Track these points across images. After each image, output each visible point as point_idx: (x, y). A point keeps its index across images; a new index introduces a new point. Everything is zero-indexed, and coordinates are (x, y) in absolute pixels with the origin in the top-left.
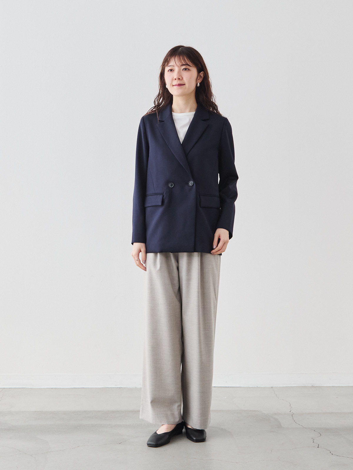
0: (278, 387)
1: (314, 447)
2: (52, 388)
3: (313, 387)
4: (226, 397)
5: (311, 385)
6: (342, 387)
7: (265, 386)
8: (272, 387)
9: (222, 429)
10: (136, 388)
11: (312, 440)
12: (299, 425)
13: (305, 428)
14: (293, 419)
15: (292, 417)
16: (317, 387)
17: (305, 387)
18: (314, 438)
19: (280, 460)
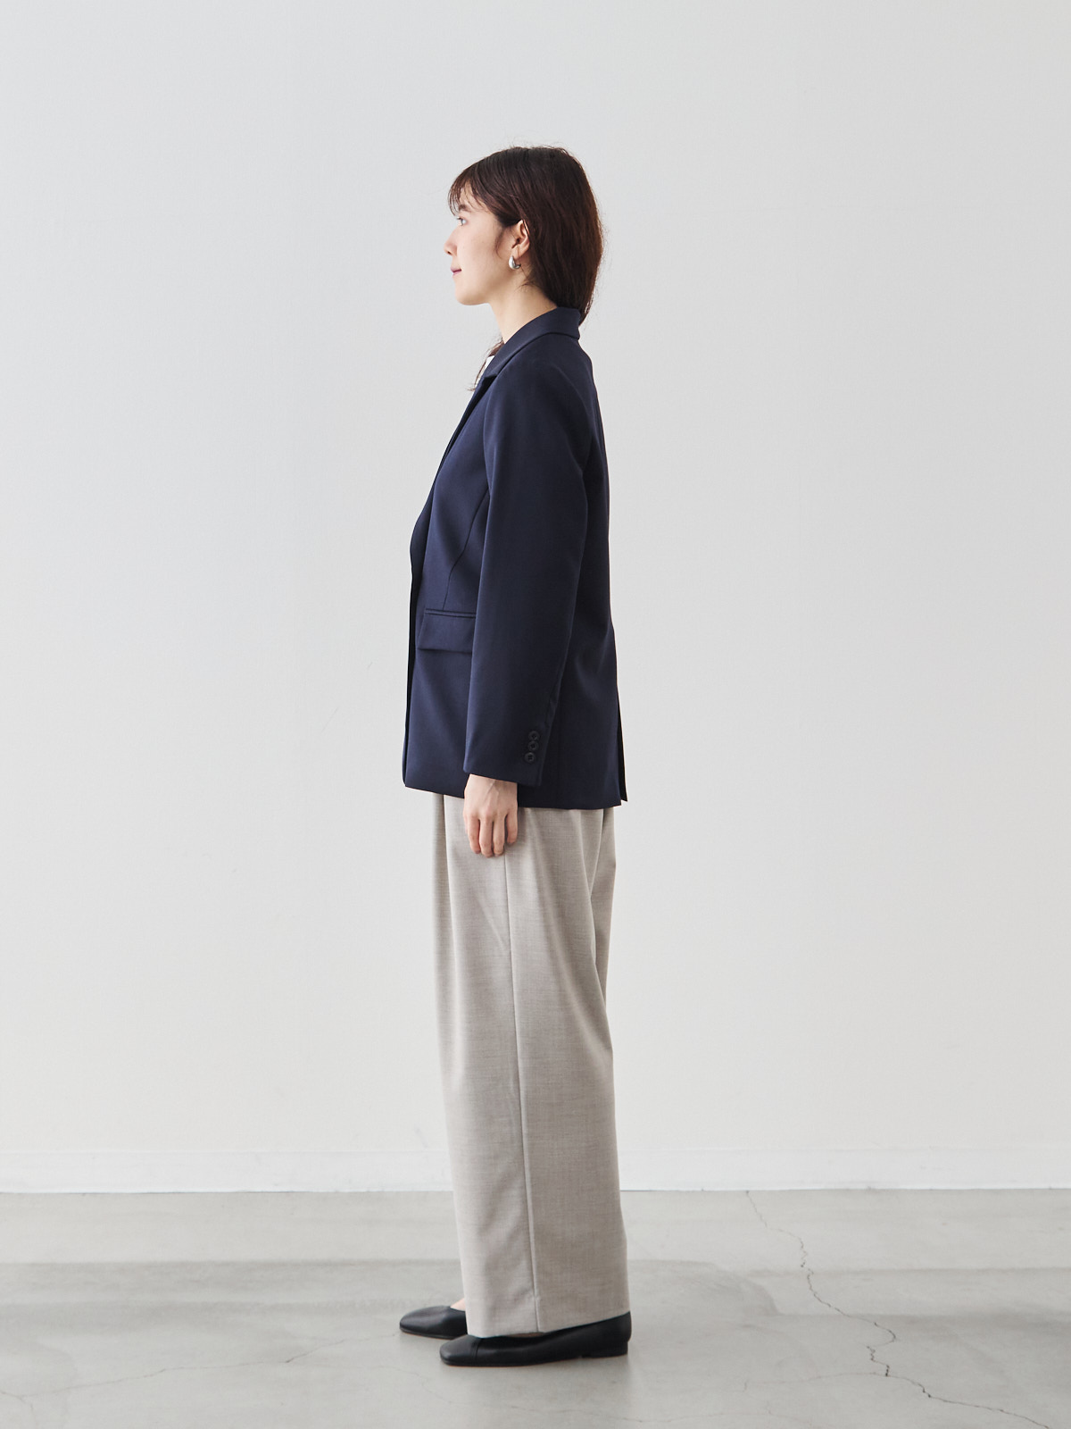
0: (764, 1191)
1: (875, 1373)
2: (84, 1194)
3: (870, 1191)
5: (864, 1187)
6: (960, 1192)
8: (747, 1192)
10: (337, 1192)
11: (869, 1352)
12: (830, 1306)
13: (848, 1316)
14: (811, 1288)
15: (809, 1282)
16: (884, 1190)
17: (847, 1192)
18: (873, 1348)
19: (770, 1413)
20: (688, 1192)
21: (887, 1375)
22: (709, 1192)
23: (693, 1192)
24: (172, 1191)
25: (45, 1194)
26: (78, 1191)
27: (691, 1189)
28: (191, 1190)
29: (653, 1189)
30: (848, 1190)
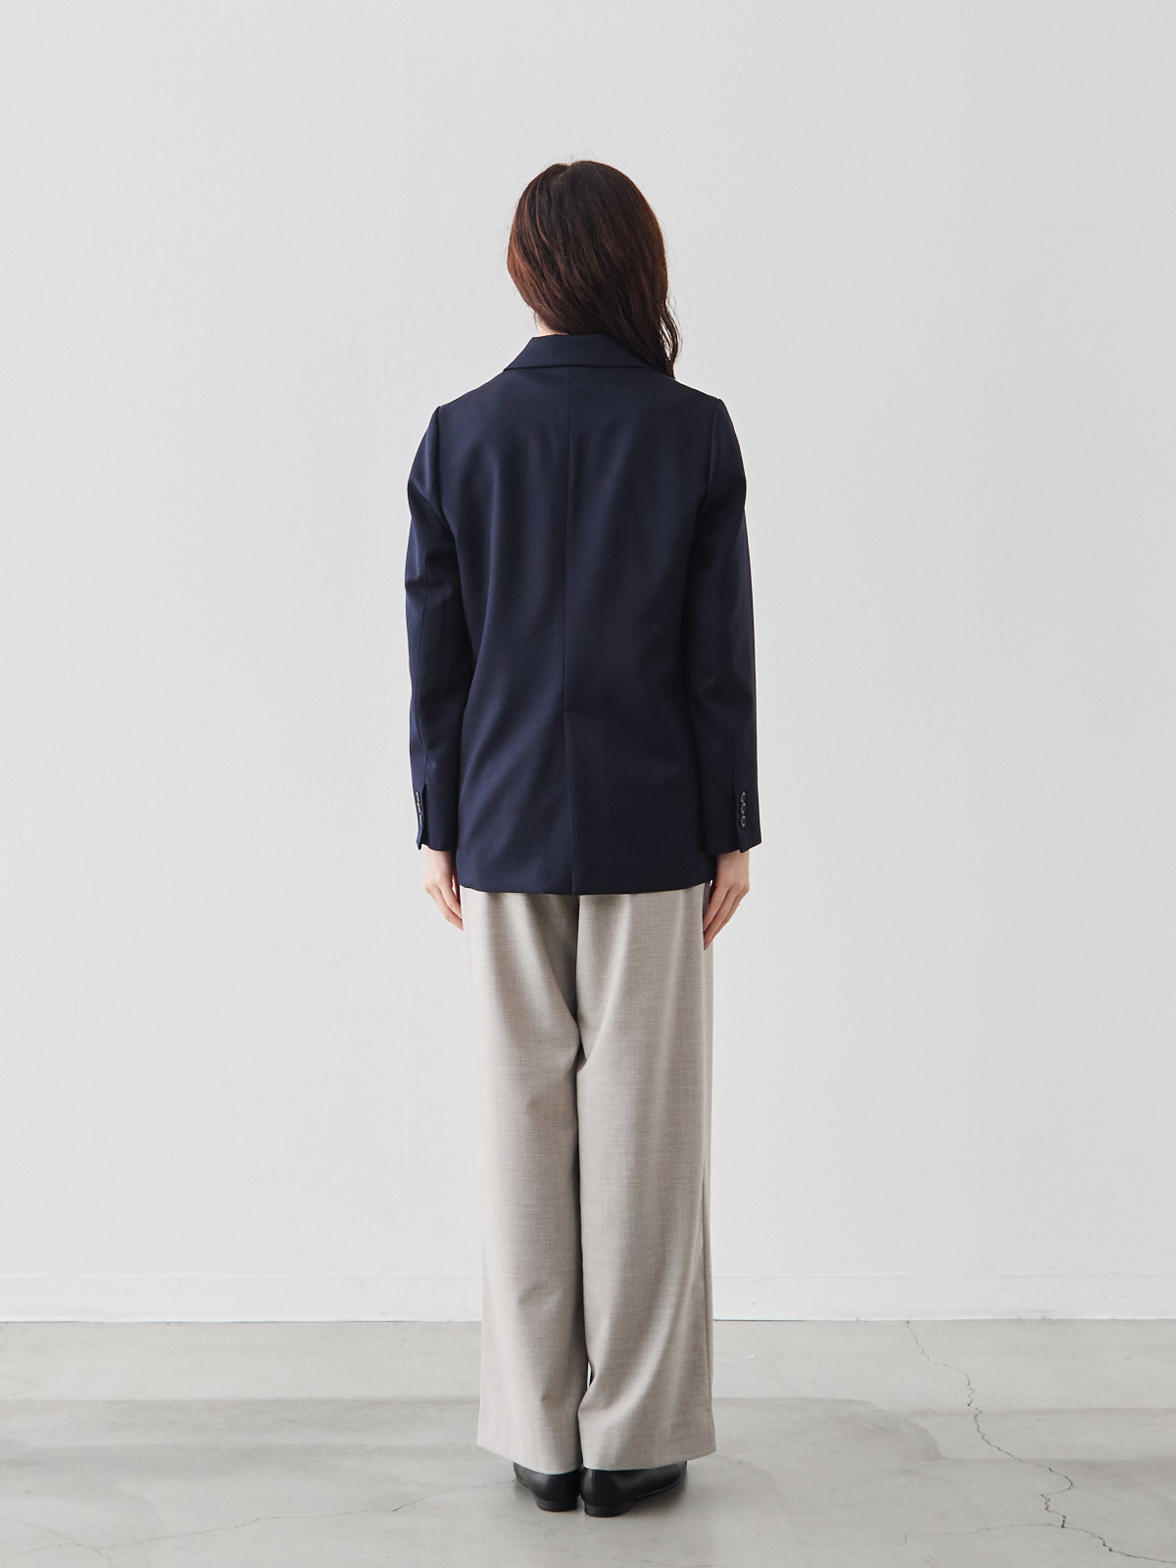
0: (926, 1321)
1: (1049, 1525)
2: (168, 1324)
3: (1045, 1321)
4: (752, 1356)
5: (1037, 1317)
7: (884, 1319)
8: (908, 1322)
9: (740, 1462)
10: (450, 1322)
11: (1043, 1500)
12: (1000, 1449)
13: (1020, 1460)
14: (978, 1429)
15: (976, 1423)
16: (1060, 1320)
17: (1020, 1322)
18: (1048, 1496)
20: (841, 1322)
21: (1063, 1526)
22: (865, 1322)
23: (847, 1322)
27: (845, 1319)
29: (804, 1318)
30: (1021, 1320)
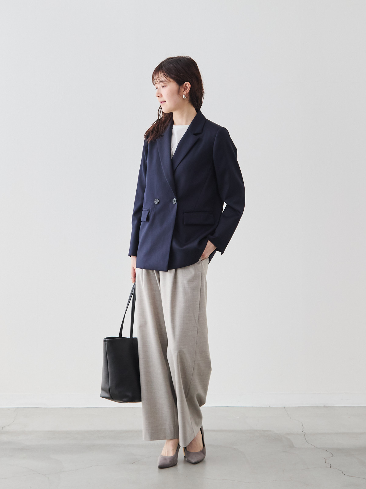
0: (290, 407)
1: (326, 467)
2: (66, 408)
3: (325, 407)
4: (238, 417)
5: (322, 405)
6: (354, 407)
7: (277, 406)
8: (284, 407)
9: (235, 449)
11: (324, 460)
12: (311, 445)
13: (318, 448)
14: (305, 439)
15: (305, 437)
16: (329, 407)
17: (317, 407)
18: (326, 459)
19: (292, 480)
21: (330, 467)
22: (272, 407)
23: (266, 407)
24: (94, 407)
25: (53, 408)
26: (64, 407)
27: (266, 406)
28: (101, 407)
29: (253, 406)
30: (318, 407)
